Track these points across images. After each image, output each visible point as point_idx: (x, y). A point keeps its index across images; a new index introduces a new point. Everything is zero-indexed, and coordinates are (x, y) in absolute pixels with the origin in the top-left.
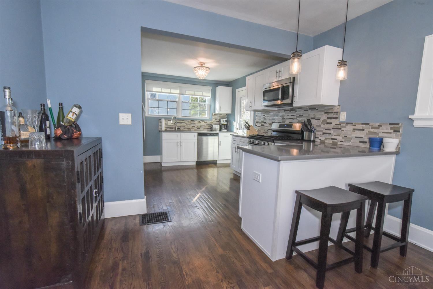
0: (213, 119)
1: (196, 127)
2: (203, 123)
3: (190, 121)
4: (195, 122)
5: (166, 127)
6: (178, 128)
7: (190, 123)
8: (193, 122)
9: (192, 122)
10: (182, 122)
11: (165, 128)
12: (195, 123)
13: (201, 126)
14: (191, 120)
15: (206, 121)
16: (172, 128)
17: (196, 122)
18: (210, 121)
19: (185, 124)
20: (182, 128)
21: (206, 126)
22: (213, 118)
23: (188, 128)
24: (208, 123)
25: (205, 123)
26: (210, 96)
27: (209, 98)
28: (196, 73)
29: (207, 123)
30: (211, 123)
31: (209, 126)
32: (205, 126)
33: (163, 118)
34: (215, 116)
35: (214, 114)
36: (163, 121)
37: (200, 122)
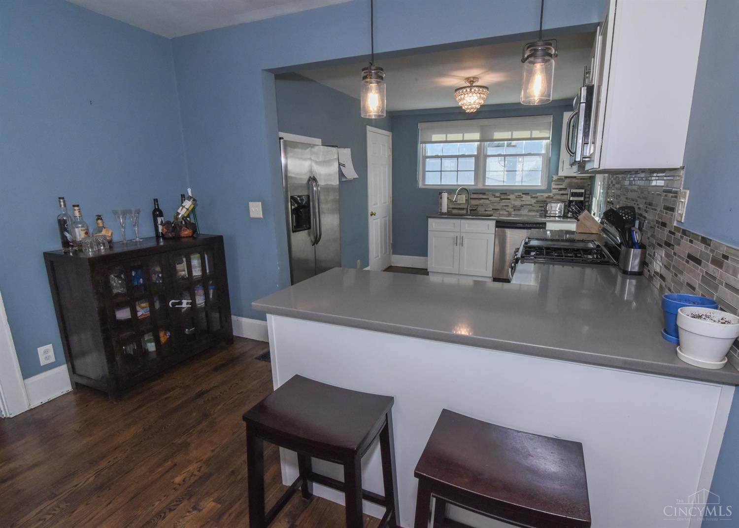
0: (554, 189)
1: (512, 208)
2: (527, 199)
3: (498, 194)
4: (509, 197)
5: (451, 206)
6: (471, 210)
7: (499, 199)
8: (506, 198)
9: (502, 197)
10: (481, 196)
11: (448, 208)
12: (509, 199)
13: (522, 206)
14: (501, 194)
15: (536, 194)
16: (463, 209)
17: (512, 197)
18: (546, 195)
19: (487, 202)
20: (481, 210)
21: (535, 205)
22: (553, 186)
23: (493, 209)
24: (540, 198)
25: (531, 198)
26: (548, 138)
27: (548, 141)
28: (460, 100)
29: (537, 197)
30: (547, 198)
31: (541, 205)
32: (531, 205)
33: (444, 190)
34: (558, 183)
35: (555, 178)
36: (445, 196)
37: (522, 197)
